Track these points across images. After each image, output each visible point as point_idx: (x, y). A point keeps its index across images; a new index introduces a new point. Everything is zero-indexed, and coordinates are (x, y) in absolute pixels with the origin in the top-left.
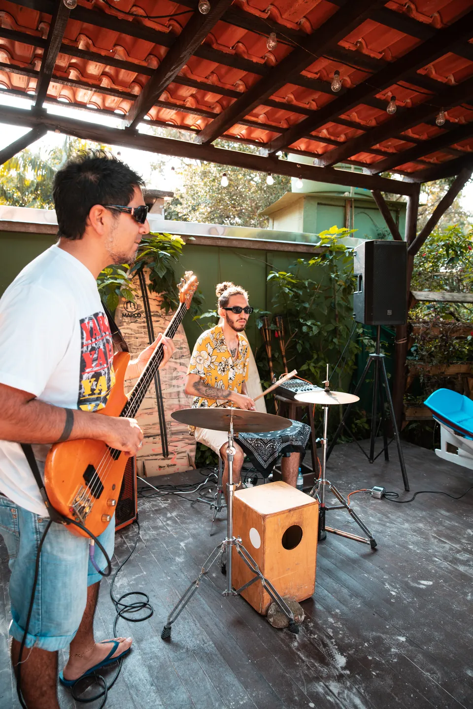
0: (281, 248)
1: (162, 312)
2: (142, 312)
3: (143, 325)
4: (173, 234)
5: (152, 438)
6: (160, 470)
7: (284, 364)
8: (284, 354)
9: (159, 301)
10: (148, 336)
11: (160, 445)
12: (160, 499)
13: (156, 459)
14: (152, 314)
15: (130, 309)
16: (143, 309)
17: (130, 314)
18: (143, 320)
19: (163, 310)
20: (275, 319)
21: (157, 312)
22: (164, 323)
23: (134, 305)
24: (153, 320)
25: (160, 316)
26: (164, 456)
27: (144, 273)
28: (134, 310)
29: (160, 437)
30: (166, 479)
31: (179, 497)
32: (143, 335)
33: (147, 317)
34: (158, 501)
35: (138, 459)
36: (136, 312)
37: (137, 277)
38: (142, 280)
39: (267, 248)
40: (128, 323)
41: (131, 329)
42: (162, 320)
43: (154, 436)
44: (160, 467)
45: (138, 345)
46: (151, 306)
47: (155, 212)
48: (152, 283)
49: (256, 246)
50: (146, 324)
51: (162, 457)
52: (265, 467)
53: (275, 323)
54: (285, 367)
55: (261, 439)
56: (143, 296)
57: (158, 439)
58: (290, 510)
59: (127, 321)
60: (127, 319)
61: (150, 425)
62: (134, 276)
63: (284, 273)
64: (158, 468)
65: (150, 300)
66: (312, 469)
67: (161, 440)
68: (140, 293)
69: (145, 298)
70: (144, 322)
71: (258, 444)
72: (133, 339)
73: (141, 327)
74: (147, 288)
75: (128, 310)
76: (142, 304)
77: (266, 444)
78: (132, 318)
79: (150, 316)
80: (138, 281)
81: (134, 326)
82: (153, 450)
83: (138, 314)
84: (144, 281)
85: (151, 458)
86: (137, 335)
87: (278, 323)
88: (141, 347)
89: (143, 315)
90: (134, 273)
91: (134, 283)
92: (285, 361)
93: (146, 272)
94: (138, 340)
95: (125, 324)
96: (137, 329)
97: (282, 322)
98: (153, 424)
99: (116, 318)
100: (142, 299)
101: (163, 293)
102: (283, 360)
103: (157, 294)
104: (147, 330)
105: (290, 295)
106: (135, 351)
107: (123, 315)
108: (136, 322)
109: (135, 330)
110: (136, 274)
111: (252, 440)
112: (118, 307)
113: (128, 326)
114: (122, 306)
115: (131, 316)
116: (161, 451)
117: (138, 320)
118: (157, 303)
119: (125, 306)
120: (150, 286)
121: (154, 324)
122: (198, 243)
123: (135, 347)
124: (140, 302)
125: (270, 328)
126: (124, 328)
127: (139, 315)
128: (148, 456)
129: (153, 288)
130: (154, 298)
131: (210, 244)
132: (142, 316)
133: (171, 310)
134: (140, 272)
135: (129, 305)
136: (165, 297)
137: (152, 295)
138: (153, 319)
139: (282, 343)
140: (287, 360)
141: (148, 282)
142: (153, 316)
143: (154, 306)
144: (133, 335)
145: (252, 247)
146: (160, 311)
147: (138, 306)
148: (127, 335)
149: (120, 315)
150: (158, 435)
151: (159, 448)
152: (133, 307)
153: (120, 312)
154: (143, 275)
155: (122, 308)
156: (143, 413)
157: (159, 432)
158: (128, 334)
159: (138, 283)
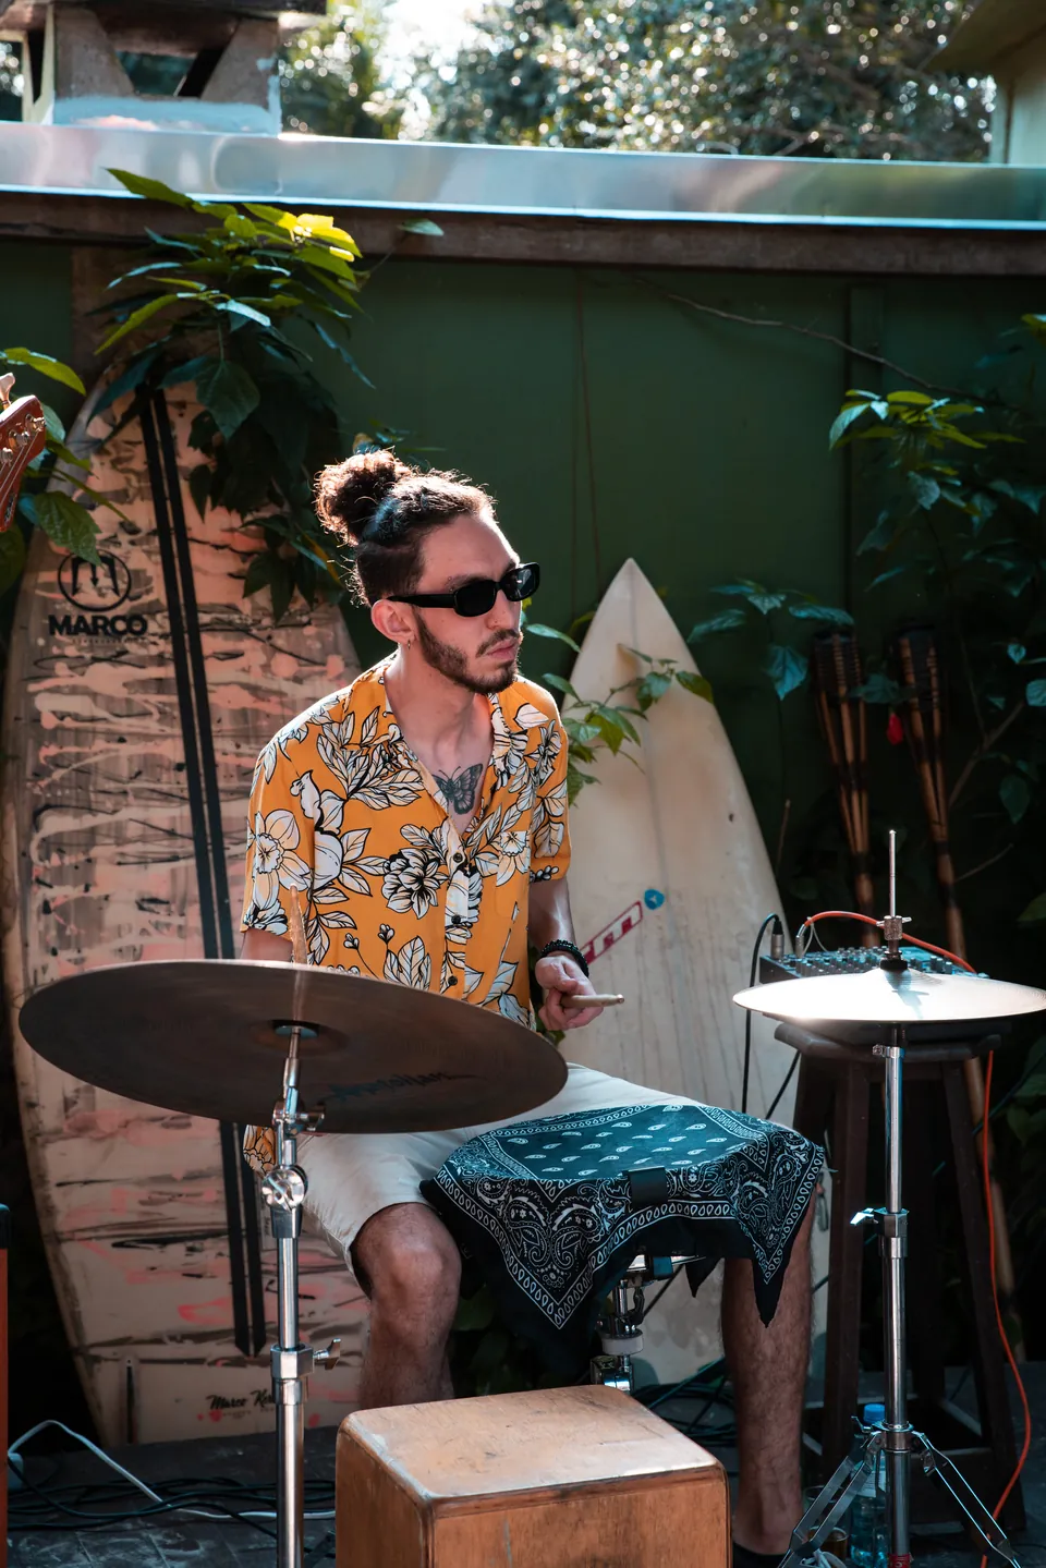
0: (932, 263)
1: (255, 609)
2: (153, 609)
3: (154, 672)
4: (297, 210)
5: (177, 1251)
6: (216, 1417)
7: (941, 887)
8: (941, 832)
9: (245, 556)
10: (178, 731)
11: (222, 1287)
12: (155, 1538)
13: (199, 1361)
14: (204, 618)
15: (88, 596)
16: (158, 593)
17: (88, 617)
18: (154, 651)
19: (263, 597)
20: (898, 649)
21: (233, 608)
22: (266, 667)
23: (113, 575)
24: (207, 651)
25: (244, 631)
26: (241, 1343)
27: (172, 413)
28: (111, 598)
29: (223, 1245)
30: (224, 1453)
31: (256, 1535)
32: (152, 725)
33: (175, 636)
34: (146, 1549)
35: (106, 1352)
36: (120, 611)
37: (133, 432)
38: (160, 447)
39: (847, 264)
40: (78, 665)
41: (94, 695)
42: (253, 652)
43: (192, 1238)
44: (219, 1403)
45: (125, 772)
46: (199, 581)
47: (229, 97)
48: (212, 465)
49: (787, 257)
50: (169, 672)
51: (230, 1350)
52: (559, 1320)
53: (896, 671)
54: (945, 907)
55: (532, 1184)
56: (162, 531)
57: (216, 1256)
58: (564, 1493)
59: (71, 651)
60: (71, 647)
61: (169, 1179)
62: (117, 429)
63: (917, 398)
64: (205, 1407)
65: (194, 549)
66: (977, 1427)
67: (226, 1262)
68: (143, 514)
69: (172, 541)
70: (160, 660)
71: (518, 1206)
72: (100, 744)
73: (144, 685)
74: (184, 486)
75: (81, 598)
76: (153, 569)
77: (551, 1207)
78: (100, 639)
79: (196, 630)
80: (140, 452)
81: (107, 678)
82: (185, 1311)
83: (129, 619)
84: (171, 454)
85: (170, 1350)
86: (124, 725)
87: (910, 669)
88: (138, 784)
89: (159, 624)
90: (119, 409)
91: (115, 463)
92: (948, 874)
93: (182, 405)
94: (126, 750)
95: (61, 668)
96: (123, 693)
97: (930, 663)
98: (191, 1177)
99: (15, 638)
100: (156, 542)
101: (265, 514)
102: (935, 870)
103: (235, 520)
104: (174, 699)
105: (976, 519)
106: (109, 805)
107: (56, 625)
108: (117, 658)
109: (110, 699)
110: (127, 417)
111: (494, 1193)
112: (27, 583)
113: (78, 680)
114: (48, 576)
115: (92, 631)
116: (226, 1320)
117: (132, 647)
118: (233, 564)
119: (67, 577)
120: (198, 476)
121: (215, 671)
122: (458, 248)
123: (111, 786)
124: (144, 560)
125: (861, 692)
126: (56, 690)
127: (136, 624)
128: (157, 1341)
129: (211, 488)
130: (216, 536)
131: (527, 254)
132: (153, 627)
133: (300, 602)
134: (149, 411)
135: (84, 576)
136: (270, 534)
137: (210, 525)
138: (211, 643)
139: (929, 780)
140: (957, 873)
141: (189, 458)
142: (211, 628)
143: (214, 582)
144: (100, 726)
145: (762, 262)
146: (246, 606)
147: (135, 577)
148: (68, 723)
149: (37, 622)
150: (215, 1234)
151: (213, 1300)
152: (105, 581)
153: (36, 607)
154: (167, 426)
155: (48, 587)
156: (139, 1119)
157: (220, 1216)
158: (76, 717)
159: (139, 462)
